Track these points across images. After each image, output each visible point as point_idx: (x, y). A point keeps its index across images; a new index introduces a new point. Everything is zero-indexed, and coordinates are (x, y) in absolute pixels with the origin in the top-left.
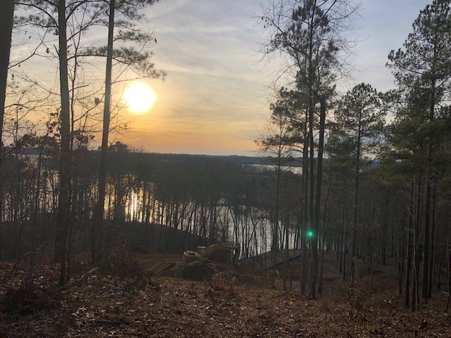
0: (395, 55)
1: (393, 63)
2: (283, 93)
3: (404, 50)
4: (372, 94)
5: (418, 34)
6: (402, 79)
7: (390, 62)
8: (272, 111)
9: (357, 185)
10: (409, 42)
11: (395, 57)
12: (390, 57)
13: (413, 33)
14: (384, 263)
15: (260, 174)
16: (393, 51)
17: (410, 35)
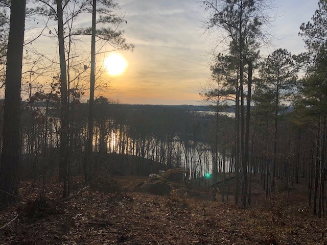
0: (305, 27)
1: (304, 32)
2: (220, 58)
3: (312, 22)
4: (287, 57)
5: (323, 11)
6: (311, 45)
7: (301, 32)
8: (212, 71)
9: (276, 125)
10: (315, 16)
11: (305, 28)
12: (302, 28)
13: (319, 9)
14: (297, 182)
15: (203, 118)
16: (303, 24)
17: (317, 11)
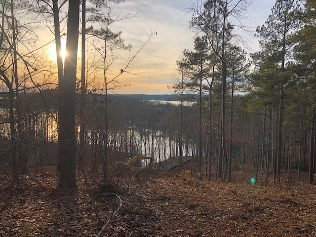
0: (260, 29)
1: (259, 34)
3: (266, 26)
4: (241, 53)
5: (275, 16)
6: (264, 45)
8: (178, 66)
9: (232, 113)
10: (269, 20)
12: (257, 30)
13: (271, 15)
